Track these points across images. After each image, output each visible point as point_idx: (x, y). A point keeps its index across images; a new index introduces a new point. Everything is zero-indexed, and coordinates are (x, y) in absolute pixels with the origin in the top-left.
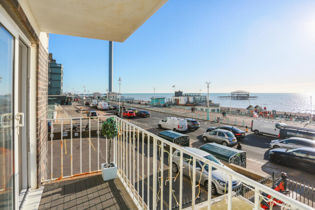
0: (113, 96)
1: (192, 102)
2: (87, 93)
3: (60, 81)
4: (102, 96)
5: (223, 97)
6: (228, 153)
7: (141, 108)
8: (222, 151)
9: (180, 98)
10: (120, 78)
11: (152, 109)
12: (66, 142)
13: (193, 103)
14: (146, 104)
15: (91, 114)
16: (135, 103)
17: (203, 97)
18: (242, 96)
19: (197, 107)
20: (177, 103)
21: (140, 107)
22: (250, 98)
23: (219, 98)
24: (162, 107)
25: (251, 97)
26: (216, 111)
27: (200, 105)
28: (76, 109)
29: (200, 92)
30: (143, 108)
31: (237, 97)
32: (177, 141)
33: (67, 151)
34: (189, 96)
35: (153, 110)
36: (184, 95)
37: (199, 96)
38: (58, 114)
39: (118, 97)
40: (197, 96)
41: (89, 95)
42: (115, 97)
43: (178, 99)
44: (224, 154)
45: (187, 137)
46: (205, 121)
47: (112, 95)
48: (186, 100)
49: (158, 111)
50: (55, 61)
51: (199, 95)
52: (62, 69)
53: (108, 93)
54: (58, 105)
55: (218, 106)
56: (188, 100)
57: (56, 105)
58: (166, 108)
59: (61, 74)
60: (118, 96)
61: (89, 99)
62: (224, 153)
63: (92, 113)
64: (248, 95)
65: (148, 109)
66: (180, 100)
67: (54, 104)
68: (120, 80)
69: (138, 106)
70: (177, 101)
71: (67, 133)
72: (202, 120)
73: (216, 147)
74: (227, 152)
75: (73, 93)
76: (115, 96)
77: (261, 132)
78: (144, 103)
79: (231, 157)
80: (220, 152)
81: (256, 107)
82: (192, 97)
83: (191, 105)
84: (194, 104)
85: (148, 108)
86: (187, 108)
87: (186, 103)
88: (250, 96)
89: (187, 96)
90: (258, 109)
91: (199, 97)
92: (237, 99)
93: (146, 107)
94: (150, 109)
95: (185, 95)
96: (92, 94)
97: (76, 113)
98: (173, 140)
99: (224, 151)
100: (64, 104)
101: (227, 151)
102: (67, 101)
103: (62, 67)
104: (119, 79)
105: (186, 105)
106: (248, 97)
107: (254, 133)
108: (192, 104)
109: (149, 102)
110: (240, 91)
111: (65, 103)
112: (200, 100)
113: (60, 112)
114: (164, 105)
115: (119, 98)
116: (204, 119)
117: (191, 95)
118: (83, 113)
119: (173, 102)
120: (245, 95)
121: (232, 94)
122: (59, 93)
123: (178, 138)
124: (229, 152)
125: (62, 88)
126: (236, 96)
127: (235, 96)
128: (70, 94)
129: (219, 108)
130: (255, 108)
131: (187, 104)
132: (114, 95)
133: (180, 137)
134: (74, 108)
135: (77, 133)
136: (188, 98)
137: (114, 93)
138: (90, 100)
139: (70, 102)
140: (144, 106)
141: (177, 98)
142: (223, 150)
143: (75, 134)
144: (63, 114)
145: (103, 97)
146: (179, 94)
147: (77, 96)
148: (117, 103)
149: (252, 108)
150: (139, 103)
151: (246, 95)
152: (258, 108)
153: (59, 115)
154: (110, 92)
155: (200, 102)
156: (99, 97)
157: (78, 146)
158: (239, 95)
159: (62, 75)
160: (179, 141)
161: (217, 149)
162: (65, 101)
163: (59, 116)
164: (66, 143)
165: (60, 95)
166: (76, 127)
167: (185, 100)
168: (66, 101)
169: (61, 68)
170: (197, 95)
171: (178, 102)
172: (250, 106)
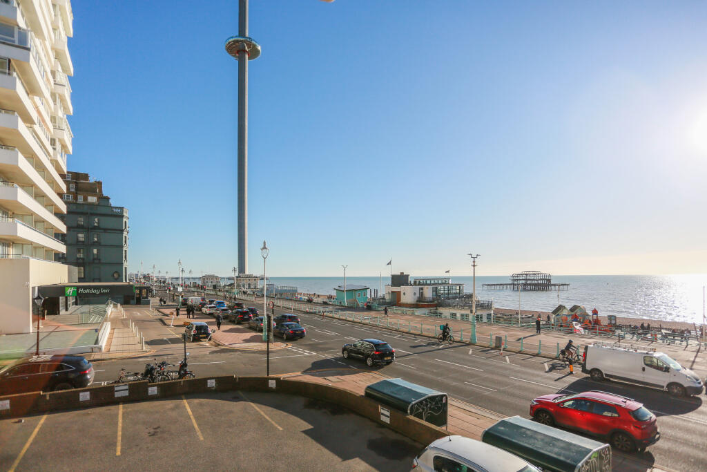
0: (249, 284)
1: (431, 299)
2: (186, 275)
3: (122, 247)
4: (222, 284)
5: (494, 285)
6: (567, 453)
7: (315, 313)
8: (548, 444)
9: (402, 289)
10: (265, 243)
11: (340, 314)
12: (123, 413)
13: (433, 302)
14: (325, 303)
15: (194, 329)
16: (300, 301)
17: (454, 287)
18: (536, 282)
19: (441, 310)
20: (395, 301)
21: (311, 311)
22: (553, 287)
23: (485, 288)
24: (362, 310)
25: (555, 285)
26: (485, 319)
27: (448, 305)
28: (160, 316)
29: (447, 275)
30: (319, 312)
31: (525, 285)
32: (418, 409)
33: (122, 446)
34: (423, 284)
35: (341, 317)
36: (412, 283)
37: (445, 284)
38: (113, 329)
39: (261, 286)
40: (442, 284)
41: (192, 281)
42: (252, 287)
43: (400, 292)
44: (556, 454)
45: (442, 396)
46: (467, 345)
47: (246, 282)
48: (418, 295)
49: (356, 320)
50: (108, 199)
51: (445, 281)
52: (124, 220)
53: (237, 277)
54: (115, 306)
55: (487, 306)
56: (422, 294)
57: (112, 305)
58: (373, 314)
59: (123, 231)
60: (259, 282)
61: (193, 289)
62: (556, 450)
63: (197, 328)
64: (549, 281)
65: (331, 315)
66: (404, 294)
67: (105, 302)
68: (265, 248)
69: (307, 308)
70: (396, 295)
71: (127, 387)
72: (459, 342)
73: (528, 432)
74: (563, 448)
75: (155, 274)
76: (252, 282)
77: (606, 375)
78: (320, 300)
79: (580, 464)
80: (542, 449)
81: (574, 308)
82: (430, 288)
83: (428, 306)
84: (436, 302)
85: (332, 312)
86: (418, 312)
87: (417, 301)
88: (552, 283)
89: (420, 284)
90: (578, 313)
91: (446, 287)
92: (525, 290)
93: (327, 310)
94: (335, 316)
95: (415, 282)
96: (200, 278)
97: (159, 324)
98: (409, 408)
99: (554, 445)
100: (132, 301)
101: (562, 445)
102: (138, 296)
103: (124, 214)
104: (262, 246)
105: (416, 306)
106: (549, 285)
107: (589, 376)
108: (431, 302)
109: (331, 297)
110: (531, 273)
111: (133, 299)
112: (448, 294)
113: (118, 323)
114: (368, 306)
115: (262, 289)
116: (464, 340)
117: (428, 282)
118: (177, 326)
119: (388, 298)
120: (542, 279)
121: (515, 278)
122: (119, 279)
123: (421, 402)
124: (569, 450)
125: (125, 264)
126: (524, 282)
127: (521, 282)
128: (146, 277)
129: (492, 312)
130: (572, 310)
131: (420, 303)
132: (250, 282)
133: (425, 400)
134: (156, 313)
135: (156, 388)
136: (422, 289)
137: (250, 277)
138: (194, 292)
139: (147, 297)
140: (321, 309)
141: (396, 289)
142: (547, 440)
143: (150, 389)
144: (126, 330)
145: (225, 286)
146: (400, 280)
147: (164, 282)
148: (259, 301)
149: (565, 312)
150: (310, 301)
151: (544, 279)
152: (578, 310)
153: (115, 331)
154: (241, 274)
155: (449, 299)
156: (215, 287)
157: (156, 427)
158: (530, 280)
159: (125, 233)
160: (423, 409)
161: (531, 437)
162: (133, 296)
163: (115, 335)
164: (123, 417)
165: (122, 281)
166: (152, 369)
167: (415, 294)
168: (136, 296)
169: (122, 216)
170: (440, 282)
171: (399, 299)
172: (560, 308)
